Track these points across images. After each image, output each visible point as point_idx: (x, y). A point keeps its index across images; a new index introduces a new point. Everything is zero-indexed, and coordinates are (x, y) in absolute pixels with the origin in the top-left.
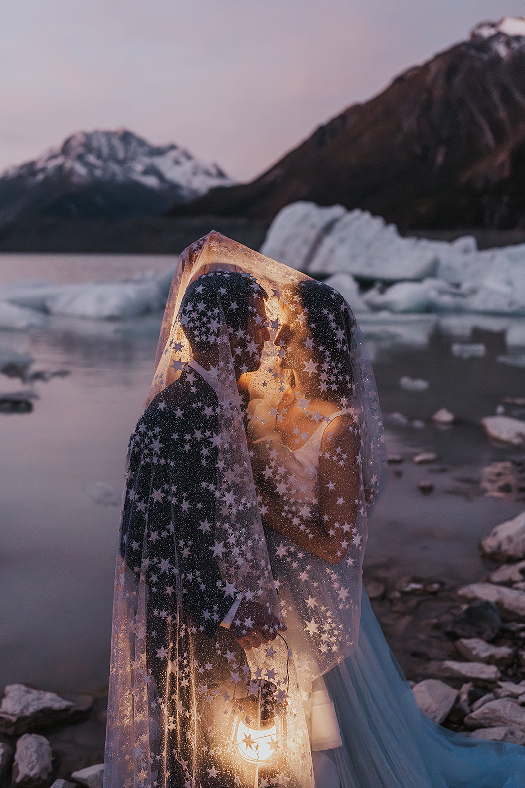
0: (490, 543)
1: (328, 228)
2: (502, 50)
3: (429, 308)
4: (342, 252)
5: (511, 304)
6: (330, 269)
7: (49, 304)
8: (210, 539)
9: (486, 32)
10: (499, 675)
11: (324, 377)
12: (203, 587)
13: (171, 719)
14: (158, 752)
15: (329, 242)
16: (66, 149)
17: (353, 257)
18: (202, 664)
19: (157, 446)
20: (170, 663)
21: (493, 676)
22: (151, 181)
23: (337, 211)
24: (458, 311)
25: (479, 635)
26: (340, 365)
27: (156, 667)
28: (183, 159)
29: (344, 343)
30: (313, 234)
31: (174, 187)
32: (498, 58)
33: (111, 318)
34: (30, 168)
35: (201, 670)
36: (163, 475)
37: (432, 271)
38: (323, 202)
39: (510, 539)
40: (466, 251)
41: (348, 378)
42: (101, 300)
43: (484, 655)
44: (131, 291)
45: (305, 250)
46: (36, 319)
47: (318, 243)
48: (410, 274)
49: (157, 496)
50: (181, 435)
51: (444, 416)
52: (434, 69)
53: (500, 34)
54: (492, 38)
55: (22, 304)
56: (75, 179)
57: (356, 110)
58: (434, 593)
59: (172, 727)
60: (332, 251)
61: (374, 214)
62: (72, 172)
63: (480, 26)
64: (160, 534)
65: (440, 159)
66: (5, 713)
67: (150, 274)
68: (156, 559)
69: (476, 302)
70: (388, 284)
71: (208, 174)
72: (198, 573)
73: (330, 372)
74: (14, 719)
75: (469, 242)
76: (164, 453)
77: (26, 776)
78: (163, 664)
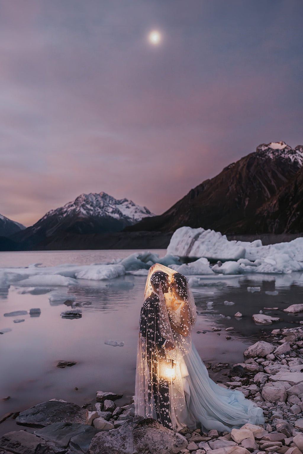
0: (246, 352)
1: (196, 238)
2: (271, 156)
3: (240, 272)
4: (203, 247)
5: (274, 269)
6: (198, 255)
7: (76, 274)
8: (160, 324)
9: (263, 148)
10: (242, 384)
11: (180, 292)
12: (158, 334)
13: (153, 365)
14: (150, 371)
15: (197, 243)
16: (76, 203)
17: (208, 250)
18: (158, 351)
19: (149, 305)
20: (152, 352)
21: (240, 385)
22: (116, 216)
23: (200, 230)
24: (253, 273)
25: (238, 376)
26: (184, 290)
27: (149, 352)
28: (130, 206)
29: (184, 285)
30: (190, 240)
31: (127, 218)
32: (269, 159)
33: (104, 280)
34: (60, 211)
35: (158, 352)
36: (151, 311)
37: (243, 255)
38: (194, 226)
39: (252, 350)
40: (258, 246)
41: (185, 293)
42: (99, 272)
43: (238, 380)
44: (111, 268)
45: (187, 247)
46: (72, 281)
47: (192, 243)
48: (233, 257)
49: (149, 316)
50: (154, 303)
51: (239, 314)
52: (241, 165)
53: (269, 148)
54: (266, 151)
55: (66, 275)
56: (81, 216)
57: (208, 182)
58: (227, 367)
59: (153, 367)
60: (198, 247)
61: (216, 231)
62: (80, 212)
63: (261, 146)
64: (150, 324)
65: (247, 203)
66: (99, 396)
67: (118, 260)
68: (149, 329)
69: (260, 269)
70: (223, 261)
71: (142, 212)
72: (157, 332)
73: (181, 292)
74: (102, 397)
75: (259, 241)
76: (150, 307)
77: (109, 408)
78: (151, 352)
